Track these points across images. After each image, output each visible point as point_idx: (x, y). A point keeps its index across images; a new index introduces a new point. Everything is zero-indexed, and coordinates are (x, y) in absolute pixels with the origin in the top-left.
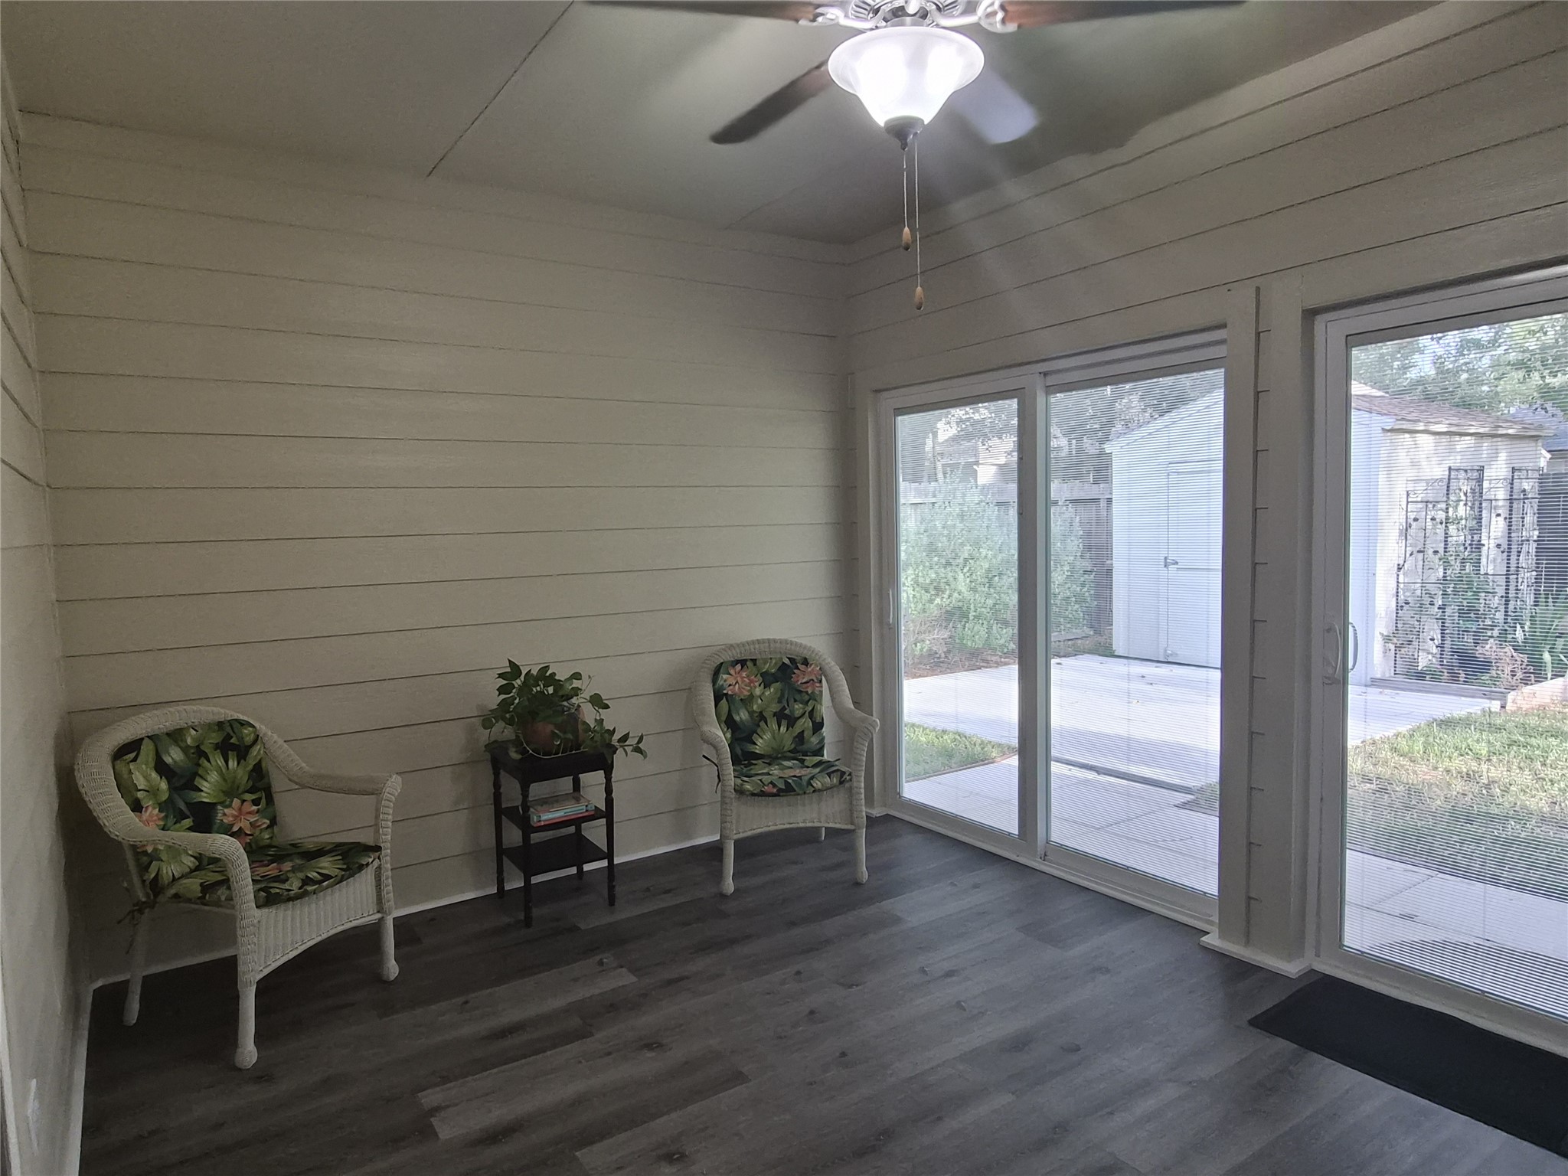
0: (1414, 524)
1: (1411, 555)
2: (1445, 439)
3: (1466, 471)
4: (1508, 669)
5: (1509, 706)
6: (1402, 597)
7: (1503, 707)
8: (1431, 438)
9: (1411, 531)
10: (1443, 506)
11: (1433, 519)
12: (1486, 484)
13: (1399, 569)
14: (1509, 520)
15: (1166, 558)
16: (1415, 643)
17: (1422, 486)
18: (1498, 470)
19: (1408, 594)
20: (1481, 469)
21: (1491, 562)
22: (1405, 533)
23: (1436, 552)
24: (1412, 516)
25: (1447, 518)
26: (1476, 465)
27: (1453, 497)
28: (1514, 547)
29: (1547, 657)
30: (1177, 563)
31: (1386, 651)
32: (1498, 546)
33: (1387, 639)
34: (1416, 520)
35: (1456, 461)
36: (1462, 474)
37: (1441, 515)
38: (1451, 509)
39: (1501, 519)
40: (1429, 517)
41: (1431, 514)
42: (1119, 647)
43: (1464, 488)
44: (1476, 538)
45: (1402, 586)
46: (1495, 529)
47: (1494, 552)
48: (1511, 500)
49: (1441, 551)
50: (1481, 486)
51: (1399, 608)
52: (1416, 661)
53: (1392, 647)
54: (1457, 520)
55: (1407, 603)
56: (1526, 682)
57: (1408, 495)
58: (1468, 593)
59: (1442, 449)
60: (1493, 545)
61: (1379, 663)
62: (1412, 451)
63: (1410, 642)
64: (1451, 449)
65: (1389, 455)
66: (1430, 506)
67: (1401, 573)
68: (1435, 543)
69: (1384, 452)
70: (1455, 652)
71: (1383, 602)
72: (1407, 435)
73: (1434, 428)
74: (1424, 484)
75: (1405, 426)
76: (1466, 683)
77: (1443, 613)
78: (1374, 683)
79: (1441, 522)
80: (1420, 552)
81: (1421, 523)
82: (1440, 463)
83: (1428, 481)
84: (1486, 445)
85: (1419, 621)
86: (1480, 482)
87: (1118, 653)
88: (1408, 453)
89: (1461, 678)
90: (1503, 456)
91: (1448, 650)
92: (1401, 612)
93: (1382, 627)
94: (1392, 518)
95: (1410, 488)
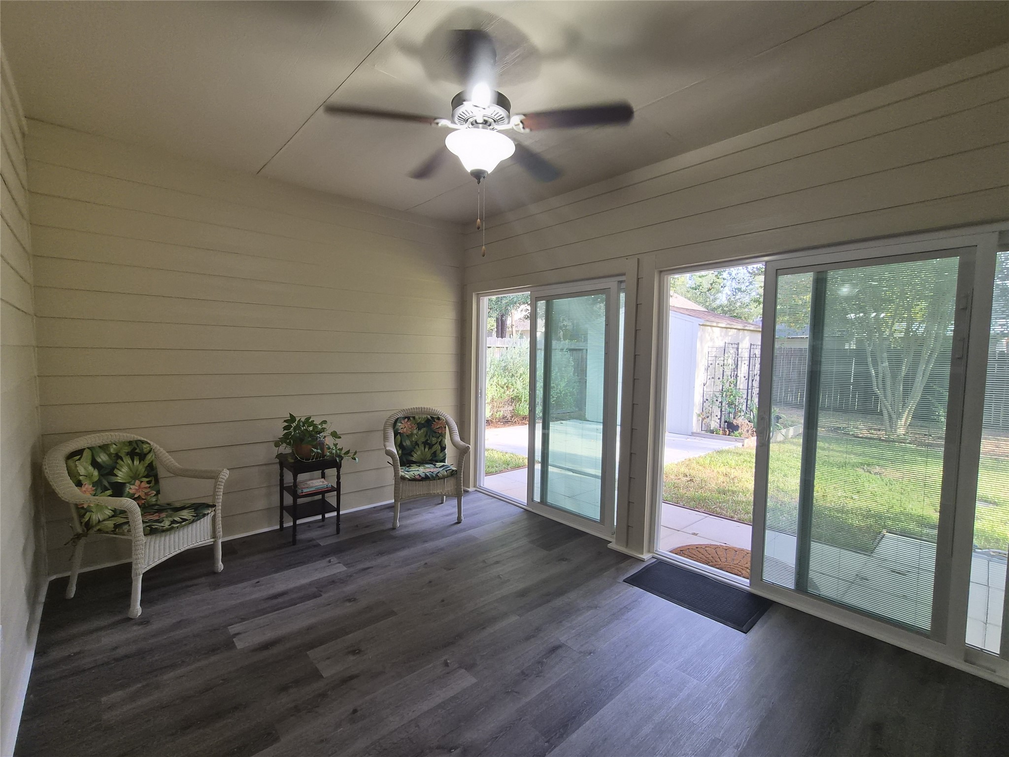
0: (711, 366)
1: (709, 379)
2: (724, 330)
3: (732, 344)
4: (746, 429)
5: (746, 445)
6: (705, 397)
7: (743, 445)
8: (719, 329)
9: (710, 369)
10: (722, 359)
11: (718, 364)
12: (740, 350)
13: (704, 385)
14: (749, 366)
16: (710, 417)
18: (745, 345)
19: (708, 396)
20: (738, 344)
21: (742, 384)
22: (707, 370)
23: (719, 378)
24: (710, 362)
25: (724, 364)
26: (737, 342)
27: (726, 355)
28: (750, 378)
31: (698, 420)
32: (745, 377)
33: (699, 416)
34: (711, 364)
35: (728, 340)
37: (722, 363)
38: (725, 361)
39: (745, 366)
40: (717, 363)
41: (718, 362)
42: (588, 416)
43: (731, 352)
44: (736, 373)
45: (705, 392)
46: (743, 370)
47: (742, 379)
48: (750, 357)
49: (721, 378)
50: (738, 350)
51: (704, 402)
52: (710, 425)
53: (701, 419)
54: (728, 365)
55: (707, 400)
57: (709, 353)
58: (732, 397)
59: (723, 334)
60: (742, 377)
61: (695, 426)
62: (711, 334)
63: (708, 417)
64: (726, 334)
65: (701, 336)
66: (717, 358)
67: (705, 387)
68: (719, 374)
69: (699, 334)
70: (726, 422)
71: (698, 399)
72: (709, 327)
73: (720, 325)
74: (715, 349)
75: (708, 323)
76: (729, 435)
77: (722, 404)
78: (693, 434)
79: (722, 366)
80: (713, 378)
81: (713, 365)
82: (722, 340)
83: (717, 348)
84: (741, 333)
85: (712, 408)
86: (738, 349)
87: (588, 419)
88: (709, 335)
89: (727, 433)
90: (748, 338)
91: (723, 421)
92: (704, 404)
93: (697, 410)
94: (702, 363)
95: (710, 350)
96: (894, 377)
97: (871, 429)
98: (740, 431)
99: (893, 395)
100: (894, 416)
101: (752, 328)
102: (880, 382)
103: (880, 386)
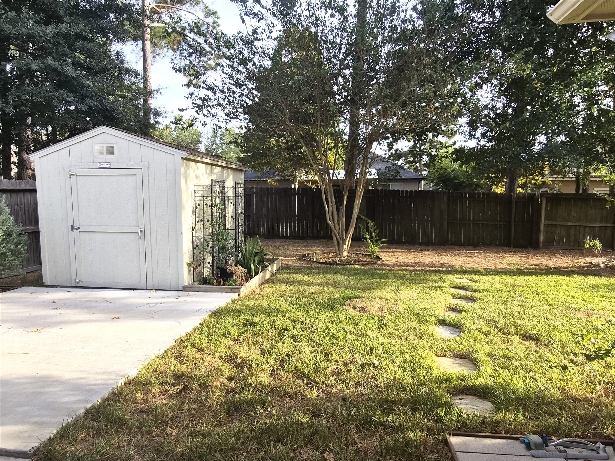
0: (198, 207)
1: (198, 222)
2: (209, 167)
3: (218, 182)
4: (240, 276)
5: (242, 295)
6: (195, 243)
7: (239, 295)
8: (204, 165)
9: (198, 210)
10: (210, 198)
11: (206, 204)
12: (226, 189)
13: (193, 230)
14: (235, 205)
15: (72, 226)
16: (202, 265)
17: (201, 188)
18: (230, 183)
19: (198, 241)
20: (224, 182)
21: (230, 224)
22: (195, 211)
23: (208, 221)
24: (197, 203)
25: (212, 204)
26: (222, 180)
27: (214, 194)
28: (237, 217)
29: (252, 266)
30: (79, 228)
31: (189, 271)
32: (232, 217)
33: (189, 265)
34: (199, 205)
35: (214, 177)
36: (217, 184)
37: (209, 203)
38: (213, 200)
39: (232, 205)
40: (205, 204)
41: (205, 202)
43: (218, 190)
44: (224, 213)
45: (195, 238)
46: (230, 209)
47: (230, 218)
48: (235, 196)
49: (210, 220)
50: (224, 189)
51: (194, 248)
52: (203, 273)
53: (192, 269)
54: (216, 205)
55: (197, 246)
56: (247, 281)
57: (195, 193)
58: (223, 241)
59: (208, 171)
60: (230, 216)
61: (186, 278)
62: (196, 171)
63: (199, 265)
64: (212, 172)
65: (185, 172)
66: (205, 198)
67: (194, 232)
68: (208, 215)
69: (183, 170)
70: (218, 268)
71: (187, 247)
72: (193, 163)
73: (205, 160)
74: (202, 187)
75: (192, 157)
76: (223, 285)
77: (213, 250)
78: (184, 289)
79: (210, 206)
80: (201, 221)
81: (201, 206)
82: (208, 178)
83: (203, 186)
84: (225, 171)
85: (203, 254)
86: (224, 187)
87: (45, 284)
88: (194, 171)
89: (222, 283)
90: (231, 177)
91: (215, 267)
92: (195, 251)
93: (187, 258)
94: (188, 204)
95: (196, 188)
96: (338, 210)
97: (324, 253)
98: (234, 277)
99: (339, 224)
100: (341, 242)
101: (234, 167)
102: (331, 214)
103: (331, 218)
